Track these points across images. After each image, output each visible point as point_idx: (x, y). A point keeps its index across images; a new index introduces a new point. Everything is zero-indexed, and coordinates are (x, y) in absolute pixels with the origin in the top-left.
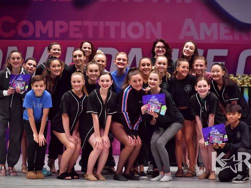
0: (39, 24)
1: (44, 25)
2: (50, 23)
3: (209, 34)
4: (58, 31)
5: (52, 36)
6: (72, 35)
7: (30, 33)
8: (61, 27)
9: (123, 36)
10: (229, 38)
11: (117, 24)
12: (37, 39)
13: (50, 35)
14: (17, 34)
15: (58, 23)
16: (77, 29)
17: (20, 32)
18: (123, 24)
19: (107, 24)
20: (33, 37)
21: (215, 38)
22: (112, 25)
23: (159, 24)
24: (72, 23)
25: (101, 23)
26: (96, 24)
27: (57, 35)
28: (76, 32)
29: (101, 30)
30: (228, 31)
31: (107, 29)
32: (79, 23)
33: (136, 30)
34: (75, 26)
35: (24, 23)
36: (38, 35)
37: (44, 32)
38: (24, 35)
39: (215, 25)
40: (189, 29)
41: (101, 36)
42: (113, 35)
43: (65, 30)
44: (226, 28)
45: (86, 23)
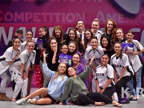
0: (16, 14)
1: (19, 14)
2: (22, 14)
4: (27, 18)
5: (24, 21)
6: (35, 20)
7: (11, 19)
8: (29, 16)
9: (64, 21)
10: (123, 22)
11: (60, 14)
12: (15, 22)
13: (23, 20)
14: (4, 19)
15: (27, 14)
16: (38, 17)
17: (6, 19)
18: (64, 14)
19: (55, 14)
20: (13, 22)
22: (57, 15)
23: (84, 14)
24: (35, 14)
25: (51, 14)
26: (48, 14)
27: (27, 20)
28: (37, 19)
29: (51, 18)
30: (122, 18)
31: (54, 17)
32: (39, 14)
34: (37, 15)
35: (8, 13)
36: (16, 20)
37: (19, 18)
38: (8, 20)
39: (115, 15)
40: (100, 17)
41: (51, 21)
42: (58, 20)
43: (31, 17)
44: (121, 16)
45: (43, 14)
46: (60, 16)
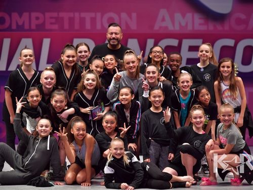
0: (15, 15)
1: (21, 16)
2: (26, 15)
3: (183, 24)
4: (34, 23)
6: (48, 26)
7: (7, 25)
8: (37, 18)
9: (99, 27)
10: (203, 28)
11: (93, 15)
12: (13, 30)
13: (27, 27)
15: (34, 15)
16: (53, 21)
18: (99, 15)
19: (83, 15)
20: (9, 29)
21: (190, 28)
22: (88, 16)
23: (134, 15)
24: (48, 15)
25: (77, 15)
26: (71, 15)
27: (33, 27)
28: (51, 23)
29: (77, 21)
30: (202, 21)
31: (82, 21)
32: (55, 15)
34: (51, 18)
35: (1, 15)
36: (14, 27)
37: (20, 23)
39: (189, 16)
40: (163, 20)
41: (77, 27)
42: (88, 26)
43: (41, 21)
44: (200, 19)
45: (62, 14)
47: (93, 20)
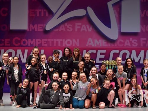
0: (30, 40)
2: (34, 40)
3: (98, 44)
4: (37, 43)
6: (43, 45)
7: (26, 44)
8: (39, 41)
9: (64, 45)
10: (106, 45)
11: (61, 40)
12: (29, 46)
13: (34, 45)
14: (21, 44)
15: (37, 40)
18: (64, 40)
19: (57, 40)
20: (27, 46)
21: (101, 45)
22: (59, 41)
23: (78, 40)
24: (43, 40)
25: (55, 40)
26: (53, 40)
27: (37, 45)
28: (45, 44)
29: (55, 43)
30: (106, 43)
31: (57, 42)
32: (46, 40)
33: (69, 43)
34: (44, 41)
35: (24, 40)
36: (29, 45)
37: (32, 44)
38: (24, 45)
39: (100, 40)
40: (90, 42)
42: (59, 45)
43: (40, 43)
44: (105, 42)
45: (49, 40)
46: (61, 41)
47: (62, 42)
